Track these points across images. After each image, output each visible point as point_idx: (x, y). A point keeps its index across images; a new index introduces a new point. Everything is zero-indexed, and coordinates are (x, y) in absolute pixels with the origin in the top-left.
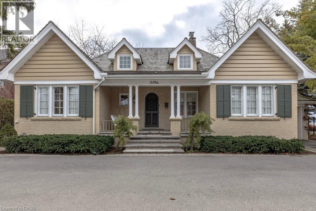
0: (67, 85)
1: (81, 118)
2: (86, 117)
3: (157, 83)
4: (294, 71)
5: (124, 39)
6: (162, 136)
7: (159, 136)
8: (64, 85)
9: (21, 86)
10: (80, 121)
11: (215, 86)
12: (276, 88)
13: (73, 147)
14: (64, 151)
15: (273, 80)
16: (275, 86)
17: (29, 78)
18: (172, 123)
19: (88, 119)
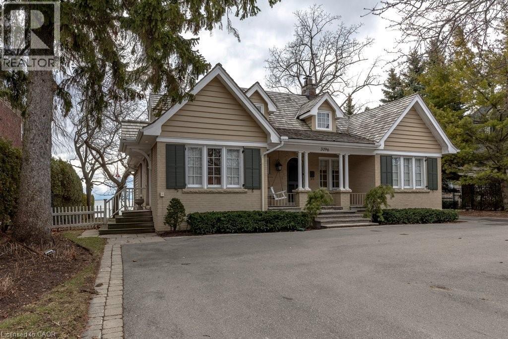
0: (226, 146)
1: (247, 190)
2: (253, 189)
3: (328, 150)
4: (440, 145)
5: (257, 83)
6: (334, 211)
7: (331, 211)
8: (223, 146)
9: (166, 144)
10: (246, 194)
11: (379, 156)
12: (425, 161)
13: (280, 224)
14: (267, 229)
15: (425, 152)
16: (424, 159)
17: (179, 134)
18: (342, 196)
19: (256, 192)
